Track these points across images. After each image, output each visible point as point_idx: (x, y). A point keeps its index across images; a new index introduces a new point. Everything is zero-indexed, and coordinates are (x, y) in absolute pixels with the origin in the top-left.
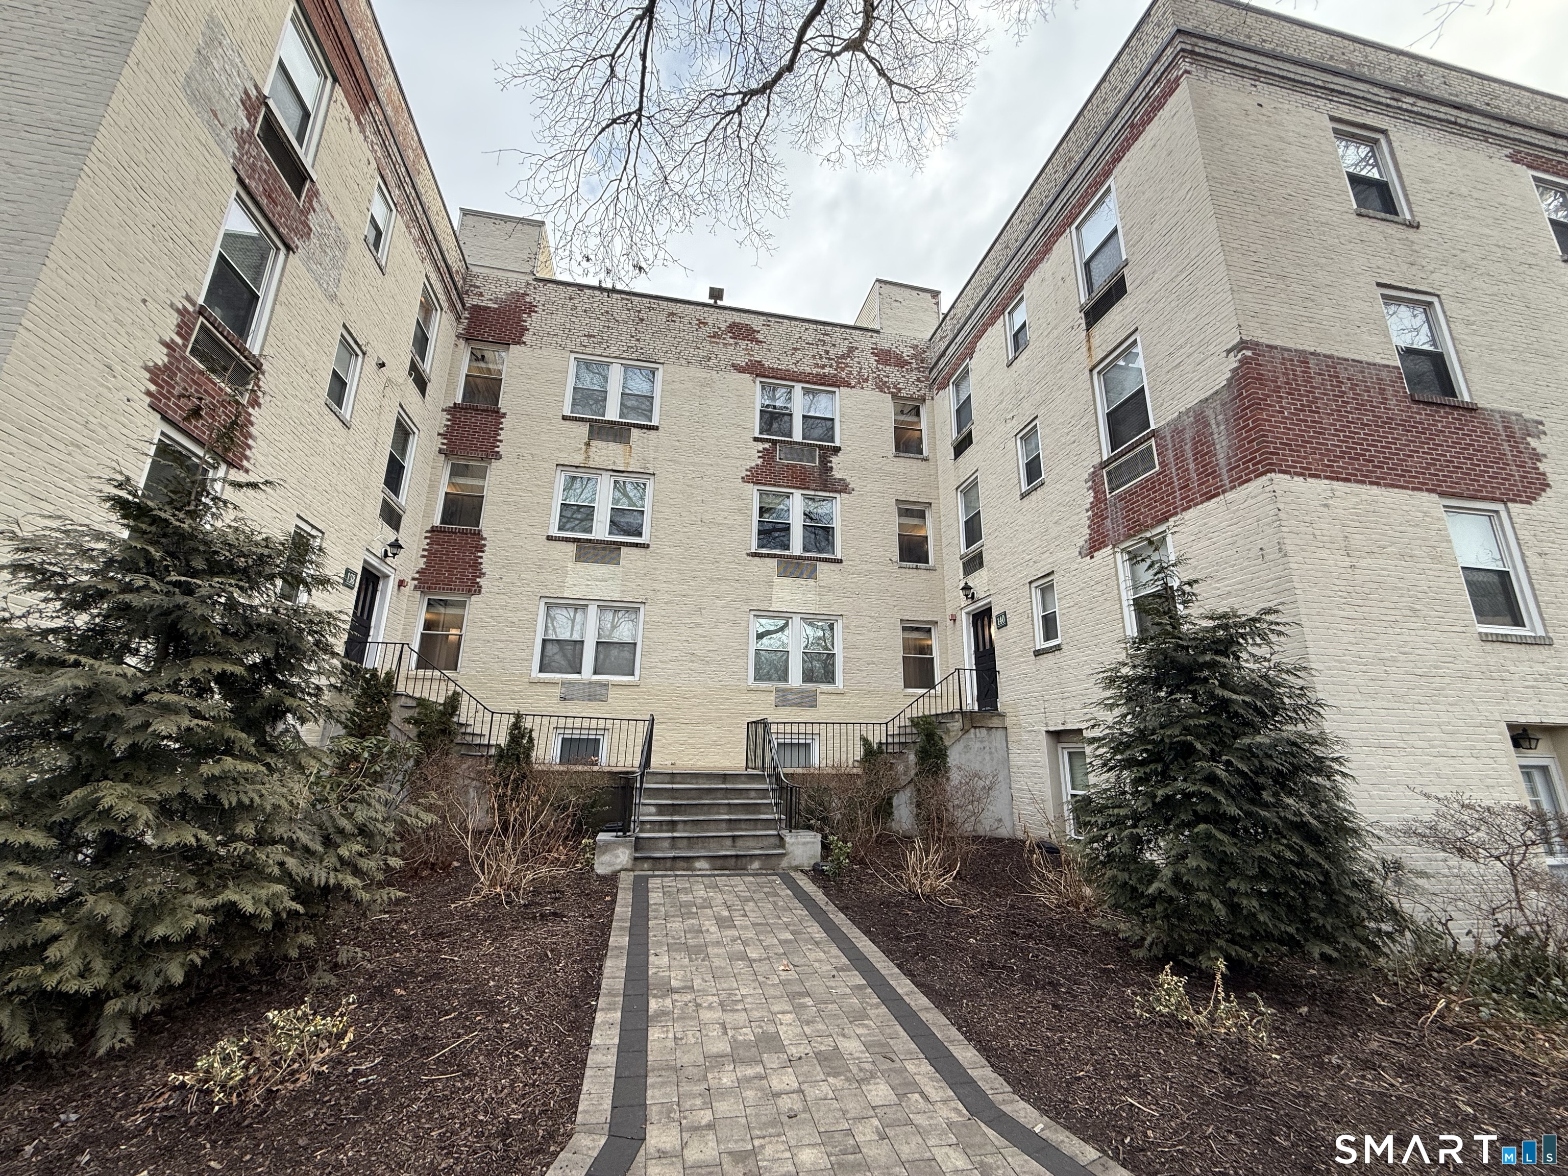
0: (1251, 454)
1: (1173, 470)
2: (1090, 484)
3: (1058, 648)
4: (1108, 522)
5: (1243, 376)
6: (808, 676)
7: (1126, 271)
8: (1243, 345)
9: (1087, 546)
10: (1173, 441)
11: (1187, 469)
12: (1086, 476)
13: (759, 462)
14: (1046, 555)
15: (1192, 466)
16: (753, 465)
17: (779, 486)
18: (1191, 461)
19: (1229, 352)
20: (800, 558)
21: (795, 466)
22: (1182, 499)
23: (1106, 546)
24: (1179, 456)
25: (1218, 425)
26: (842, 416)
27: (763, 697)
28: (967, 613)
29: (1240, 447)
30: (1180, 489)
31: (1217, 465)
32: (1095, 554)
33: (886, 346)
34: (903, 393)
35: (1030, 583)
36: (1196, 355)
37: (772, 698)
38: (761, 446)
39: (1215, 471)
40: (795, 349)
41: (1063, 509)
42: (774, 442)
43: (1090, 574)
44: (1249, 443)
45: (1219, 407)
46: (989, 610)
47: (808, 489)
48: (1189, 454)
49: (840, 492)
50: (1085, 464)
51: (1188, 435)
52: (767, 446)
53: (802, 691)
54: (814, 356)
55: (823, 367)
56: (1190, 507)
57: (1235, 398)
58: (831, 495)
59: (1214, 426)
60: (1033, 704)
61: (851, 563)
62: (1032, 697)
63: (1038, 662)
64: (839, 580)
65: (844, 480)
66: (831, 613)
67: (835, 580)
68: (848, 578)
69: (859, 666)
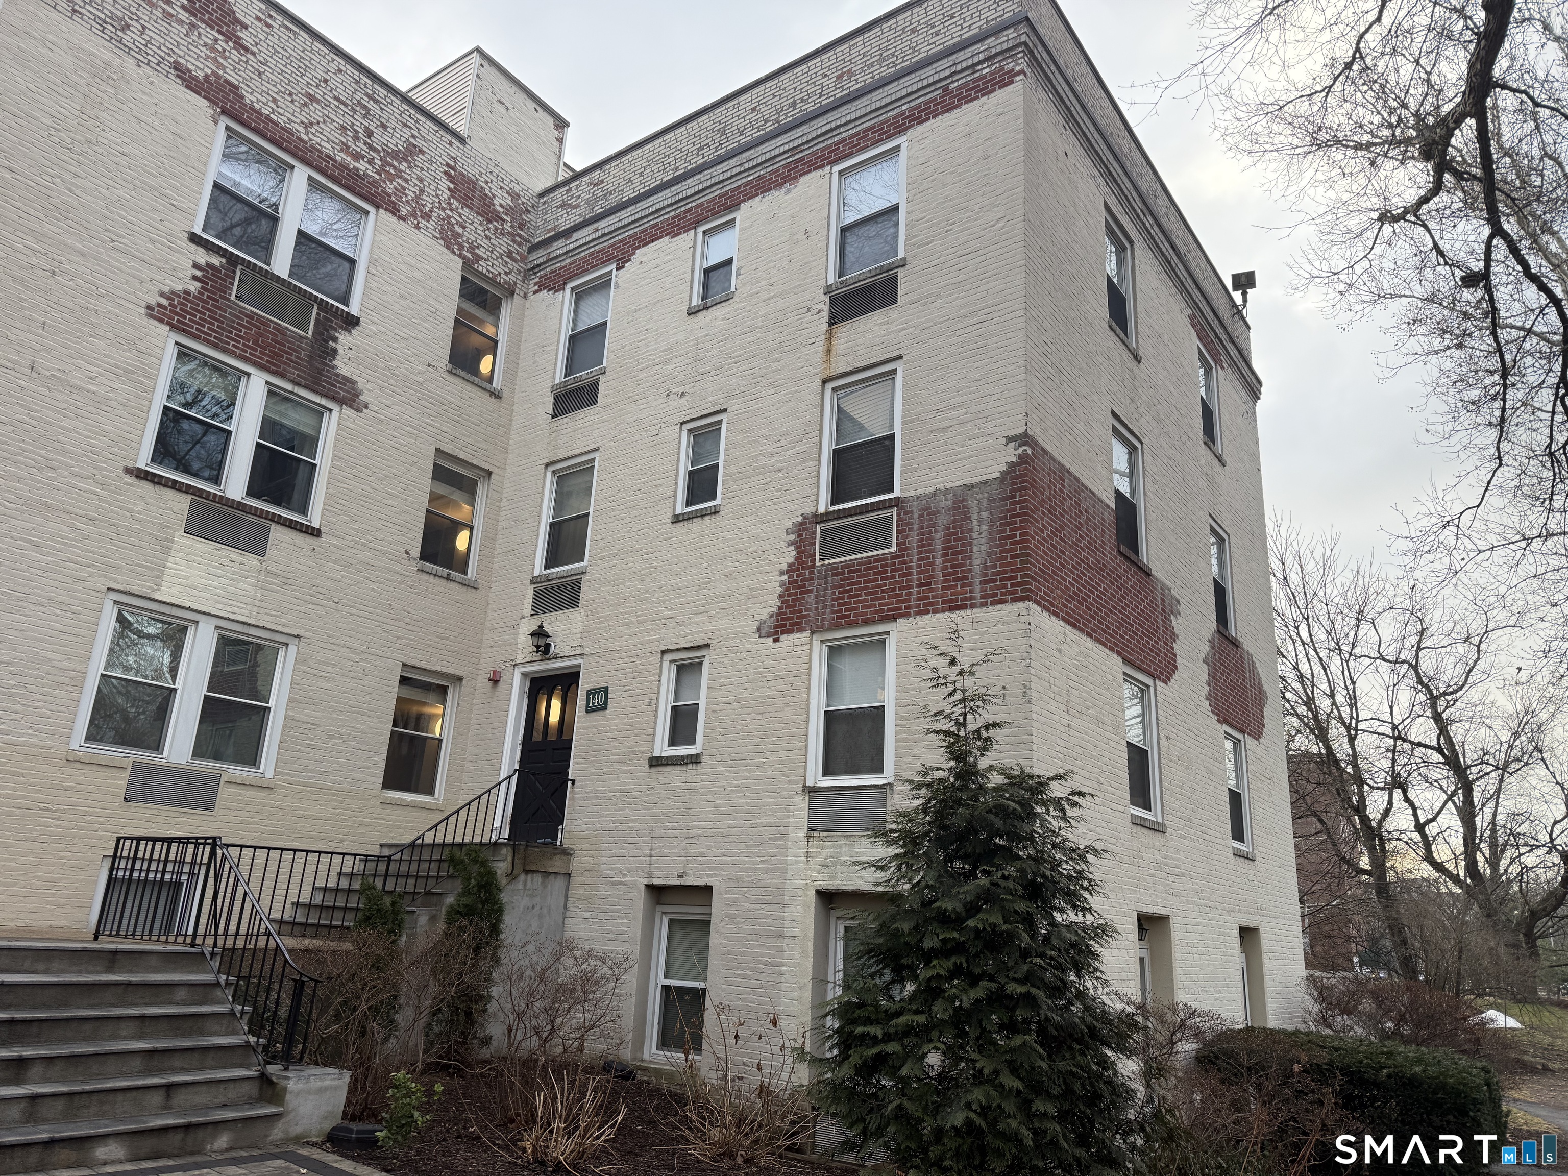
0: (1012, 571)
1: (915, 558)
2: (793, 537)
3: (695, 760)
4: (811, 598)
5: (1020, 476)
7: (901, 273)
8: (1024, 439)
9: (771, 622)
10: (921, 522)
11: (933, 564)
12: (789, 524)
13: (193, 287)
14: (700, 618)
15: (939, 561)
16: (179, 287)
17: (225, 351)
18: (939, 554)
19: (1009, 440)
20: (239, 506)
21: (265, 323)
22: (919, 599)
23: (801, 630)
24: (925, 544)
25: (980, 522)
26: (372, 262)
27: (100, 777)
28: (524, 675)
29: (1001, 559)
30: (919, 586)
31: (970, 571)
32: (783, 637)
33: (471, 171)
34: (482, 267)
35: (662, 653)
36: (969, 426)
37: (121, 781)
38: (202, 257)
39: (966, 578)
40: (312, 98)
41: (743, 559)
42: (233, 261)
43: (769, 663)
44: (1012, 557)
45: (985, 502)
46: (573, 679)
47: (282, 376)
48: (938, 546)
49: (341, 402)
50: (792, 507)
51: (943, 520)
52: (216, 261)
53: (186, 774)
54: (343, 128)
55: (357, 156)
56: (927, 612)
57: (1007, 498)
58: (324, 402)
59: (975, 523)
60: (630, 840)
61: (335, 541)
62: (630, 829)
63: (653, 776)
64: (307, 569)
65: (354, 383)
66: (279, 628)
67: (300, 567)
68: (325, 569)
69: (312, 739)
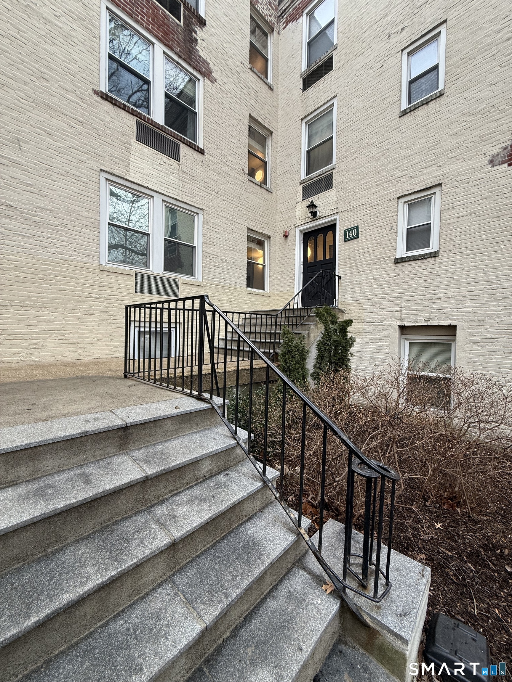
3: (434, 255)
6: (169, 265)
9: (505, 153)
20: (163, 129)
27: (121, 280)
28: (301, 231)
35: (399, 198)
37: (131, 282)
43: (504, 182)
46: (332, 227)
47: (172, 49)
49: (203, 75)
53: (162, 280)
58: (195, 73)
60: (384, 303)
61: (211, 158)
62: (383, 298)
63: (398, 268)
64: (201, 172)
65: (208, 64)
66: (193, 204)
67: (198, 171)
68: (209, 173)
69: (216, 263)
